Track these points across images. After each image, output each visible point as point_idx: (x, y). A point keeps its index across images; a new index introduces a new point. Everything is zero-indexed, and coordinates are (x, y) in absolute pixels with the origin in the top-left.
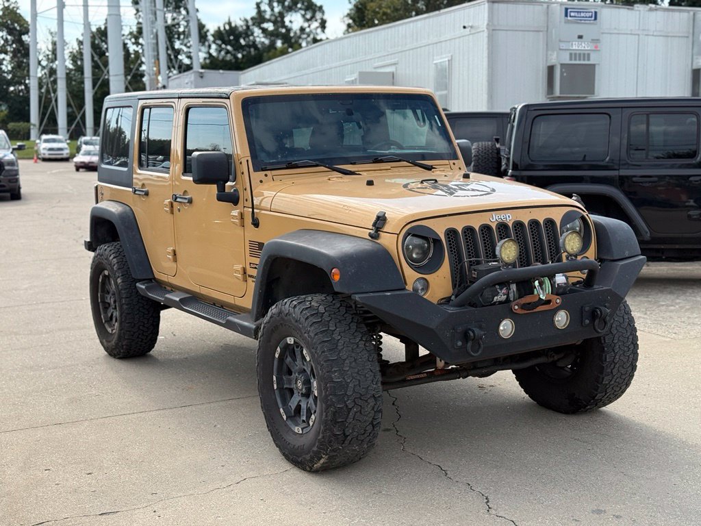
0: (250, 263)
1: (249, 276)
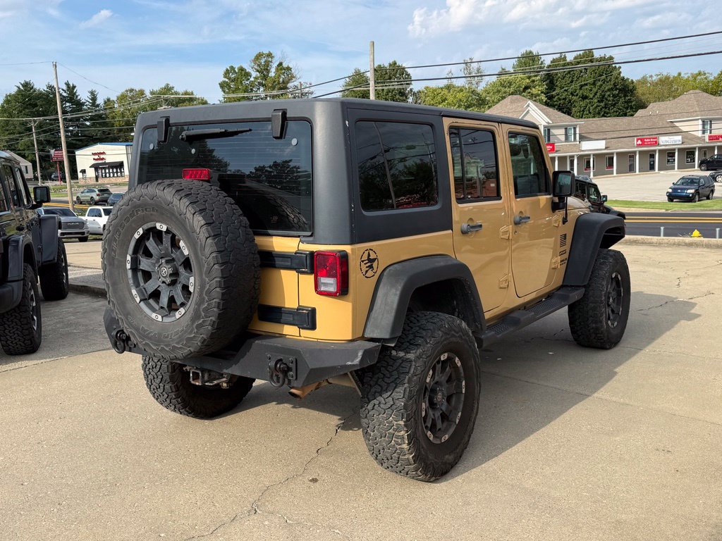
0: (560, 253)
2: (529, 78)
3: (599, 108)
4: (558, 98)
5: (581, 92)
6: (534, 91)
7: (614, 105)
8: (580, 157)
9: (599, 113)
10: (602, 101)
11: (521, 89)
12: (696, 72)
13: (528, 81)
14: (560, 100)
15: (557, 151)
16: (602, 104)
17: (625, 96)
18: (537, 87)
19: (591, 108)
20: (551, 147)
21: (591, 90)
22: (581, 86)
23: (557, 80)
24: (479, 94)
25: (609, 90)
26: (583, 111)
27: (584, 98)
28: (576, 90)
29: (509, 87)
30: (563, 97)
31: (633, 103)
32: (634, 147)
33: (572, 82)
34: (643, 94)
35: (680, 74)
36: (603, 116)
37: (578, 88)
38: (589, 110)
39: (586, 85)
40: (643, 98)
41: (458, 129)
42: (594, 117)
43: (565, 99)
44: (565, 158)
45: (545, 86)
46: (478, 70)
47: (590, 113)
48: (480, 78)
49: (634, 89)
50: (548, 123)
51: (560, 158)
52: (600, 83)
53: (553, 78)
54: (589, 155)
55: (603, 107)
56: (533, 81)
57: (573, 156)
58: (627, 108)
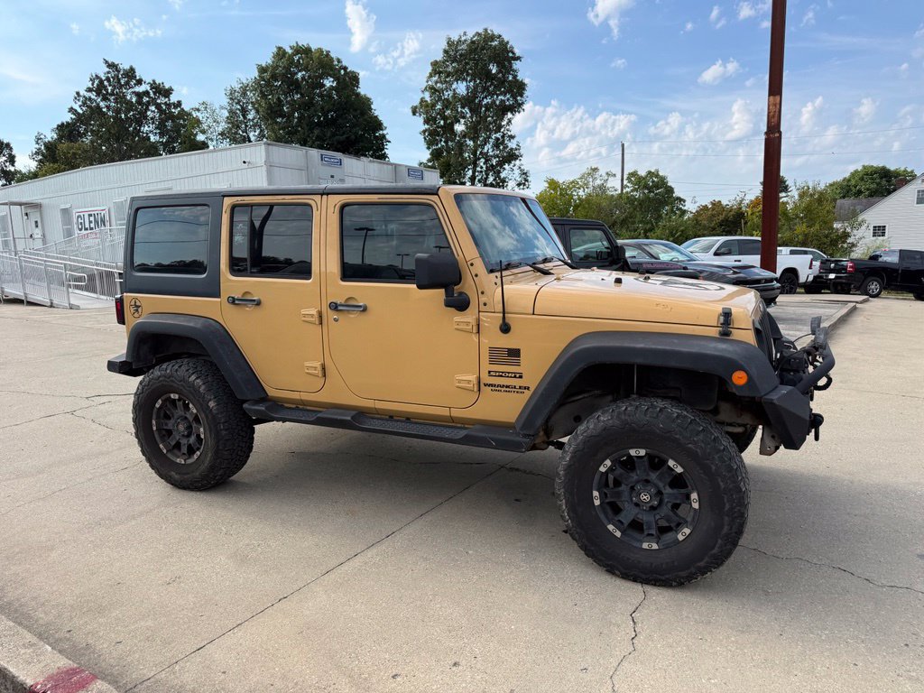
0: (489, 372)
1: (485, 385)
41: (252, 206)
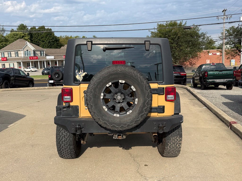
2: (23, 33)
3: (49, 45)
4: (34, 41)
5: (42, 39)
6: (26, 38)
7: (53, 45)
8: (46, 61)
9: (49, 47)
10: (49, 43)
11: (21, 37)
12: (76, 36)
13: (23, 34)
14: (35, 42)
15: (38, 59)
16: (50, 44)
17: (56, 42)
18: (27, 37)
19: (46, 45)
20: (36, 58)
21: (45, 39)
22: (42, 38)
23: (33, 35)
24: (5, 37)
25: (51, 40)
26: (43, 46)
27: (43, 41)
28: (40, 39)
29: (17, 36)
30: (36, 41)
31: (59, 44)
32: (63, 58)
33: (38, 36)
34: (62, 42)
35: (71, 36)
36: (50, 48)
37: (41, 38)
38: (45, 46)
39: (44, 37)
40: (62, 43)
42: (47, 48)
43: (37, 41)
44: (41, 61)
45: (29, 37)
46: (3, 29)
47: (46, 47)
48: (3, 32)
49: (59, 40)
50: (34, 49)
51: (40, 61)
52: (48, 37)
53: (32, 34)
54: (49, 61)
55: (50, 45)
56: (25, 35)
57: (44, 61)
58: (57, 46)
